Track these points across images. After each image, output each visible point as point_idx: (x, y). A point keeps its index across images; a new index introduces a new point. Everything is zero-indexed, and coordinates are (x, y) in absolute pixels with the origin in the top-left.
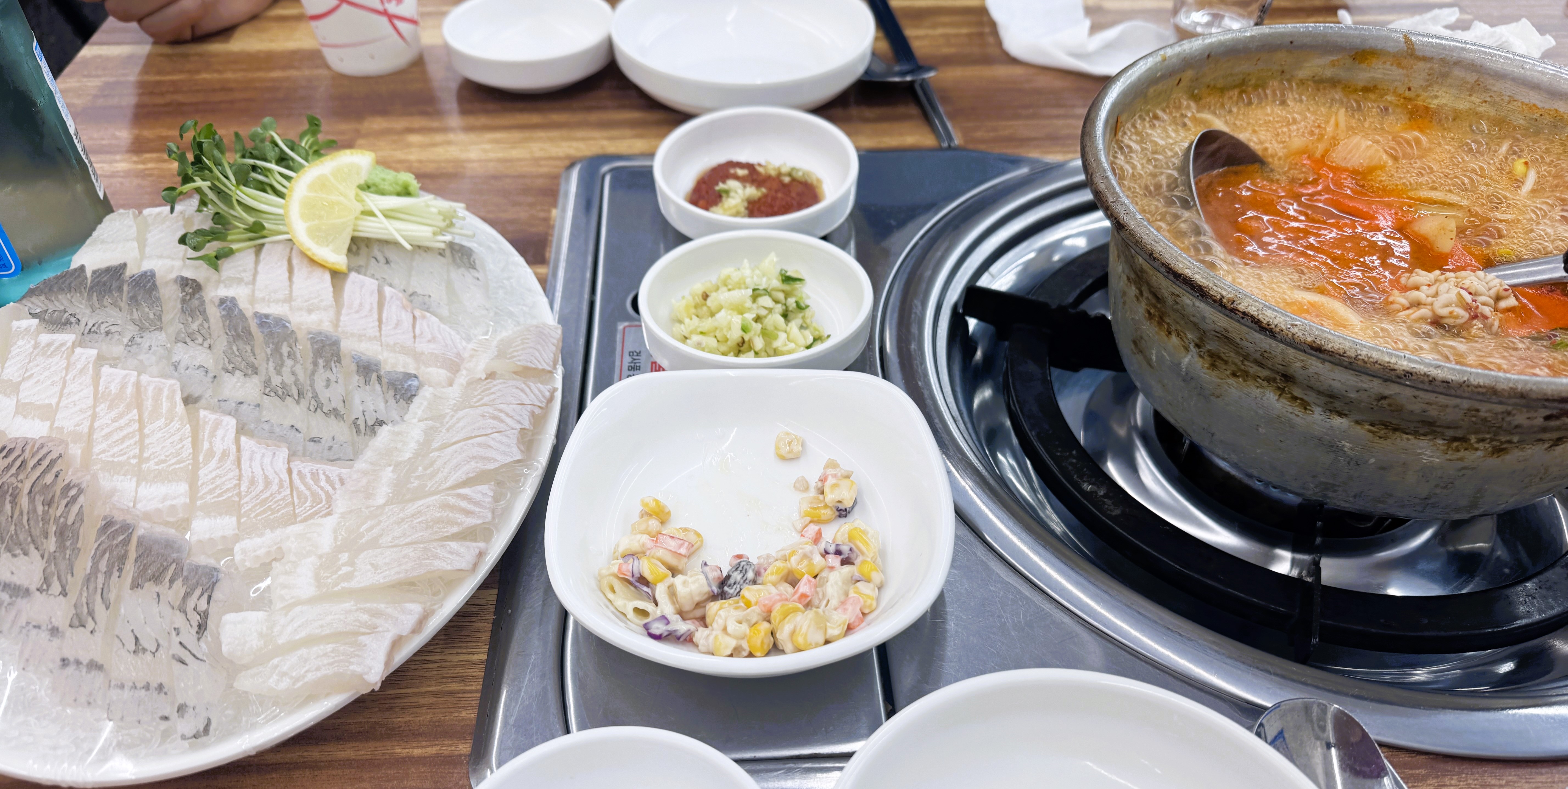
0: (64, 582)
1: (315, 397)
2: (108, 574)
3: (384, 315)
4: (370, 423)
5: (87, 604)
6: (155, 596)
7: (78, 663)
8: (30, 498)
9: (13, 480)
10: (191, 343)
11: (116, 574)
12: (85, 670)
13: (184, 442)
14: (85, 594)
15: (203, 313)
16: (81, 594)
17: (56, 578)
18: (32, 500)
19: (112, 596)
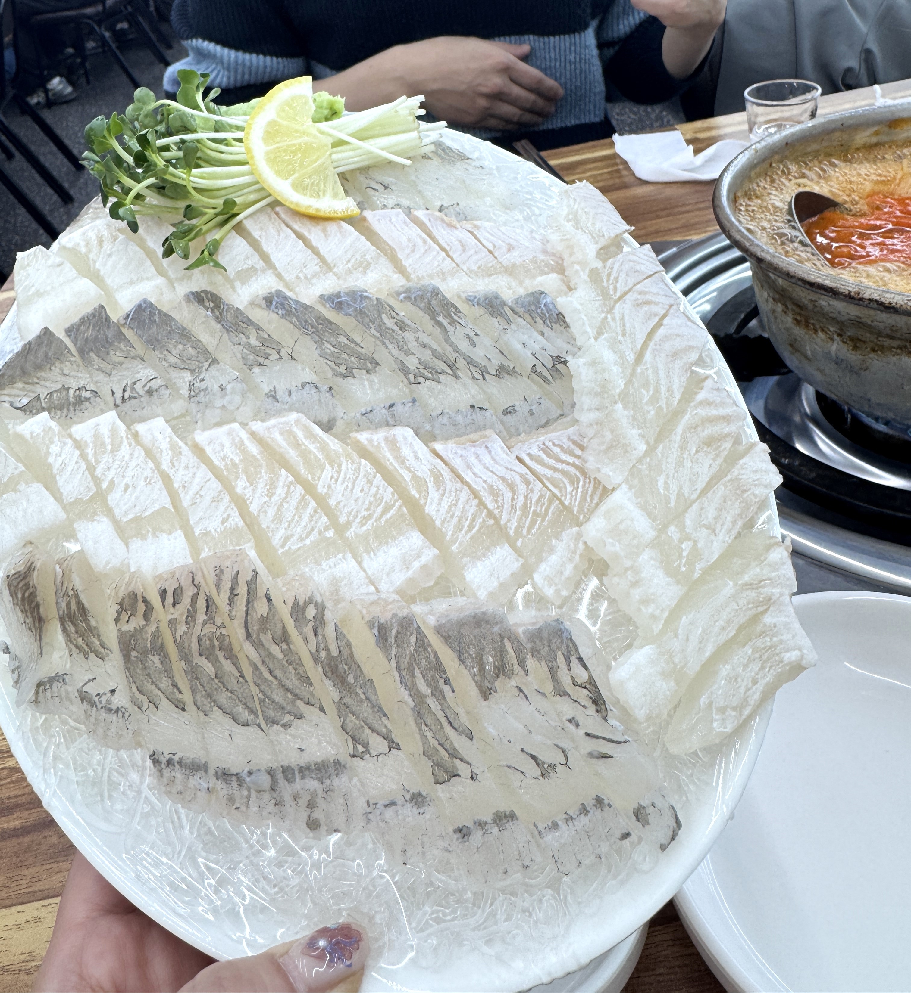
0: (384, 730)
1: (470, 362)
2: (438, 694)
3: (441, 242)
4: (549, 365)
5: (441, 745)
6: (517, 692)
7: (481, 825)
8: (253, 643)
9: (210, 629)
10: (266, 362)
11: (446, 689)
12: (495, 830)
13: (375, 482)
14: (429, 734)
15: (249, 322)
16: (423, 736)
17: (367, 731)
18: (258, 645)
19: (464, 719)
